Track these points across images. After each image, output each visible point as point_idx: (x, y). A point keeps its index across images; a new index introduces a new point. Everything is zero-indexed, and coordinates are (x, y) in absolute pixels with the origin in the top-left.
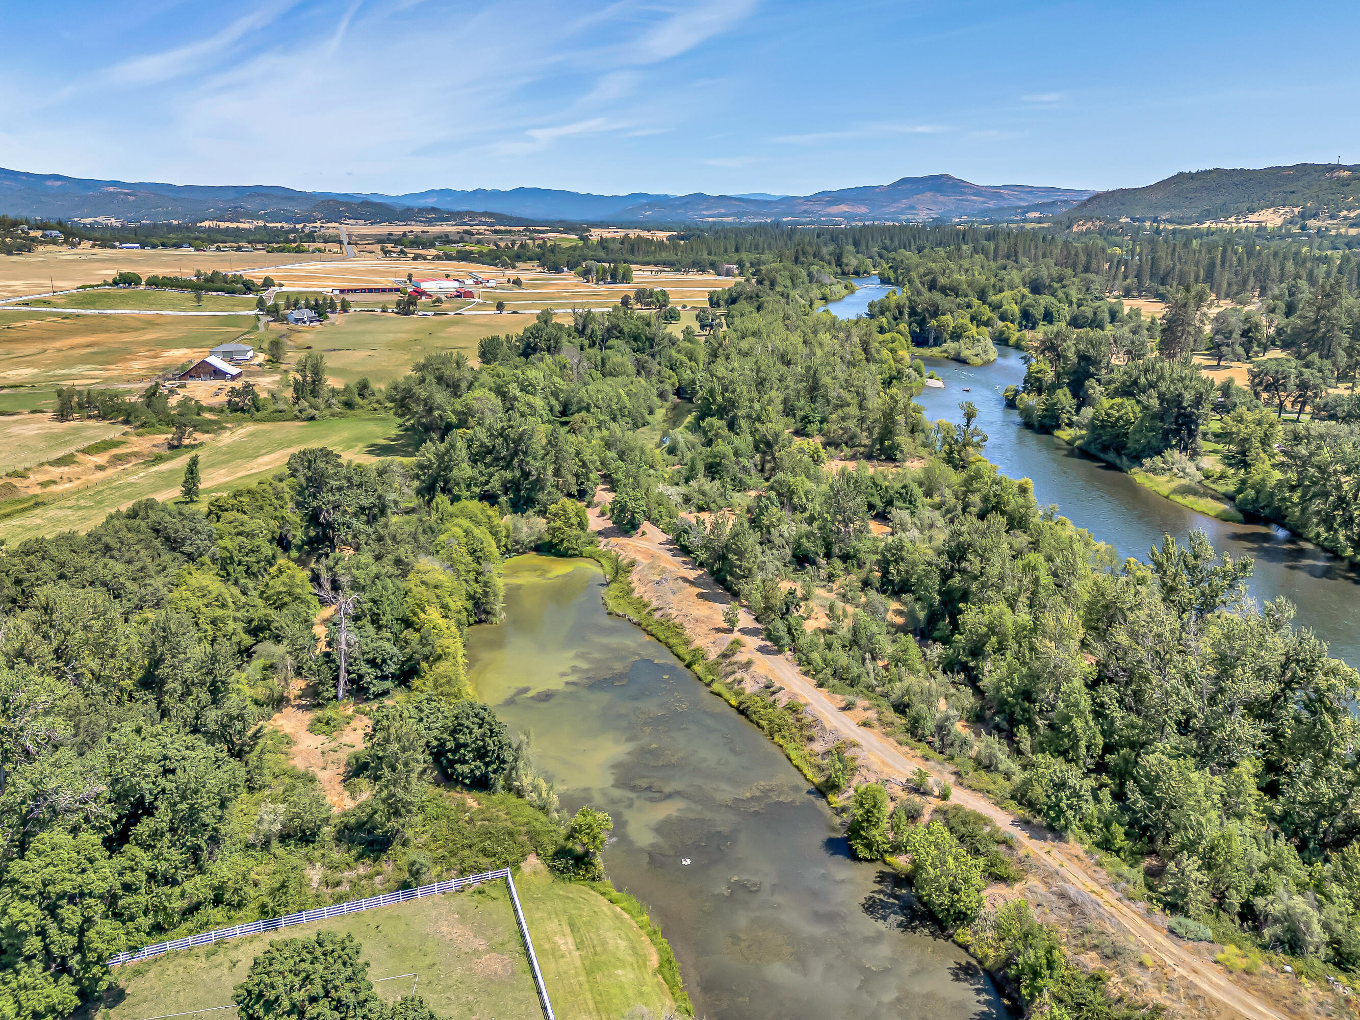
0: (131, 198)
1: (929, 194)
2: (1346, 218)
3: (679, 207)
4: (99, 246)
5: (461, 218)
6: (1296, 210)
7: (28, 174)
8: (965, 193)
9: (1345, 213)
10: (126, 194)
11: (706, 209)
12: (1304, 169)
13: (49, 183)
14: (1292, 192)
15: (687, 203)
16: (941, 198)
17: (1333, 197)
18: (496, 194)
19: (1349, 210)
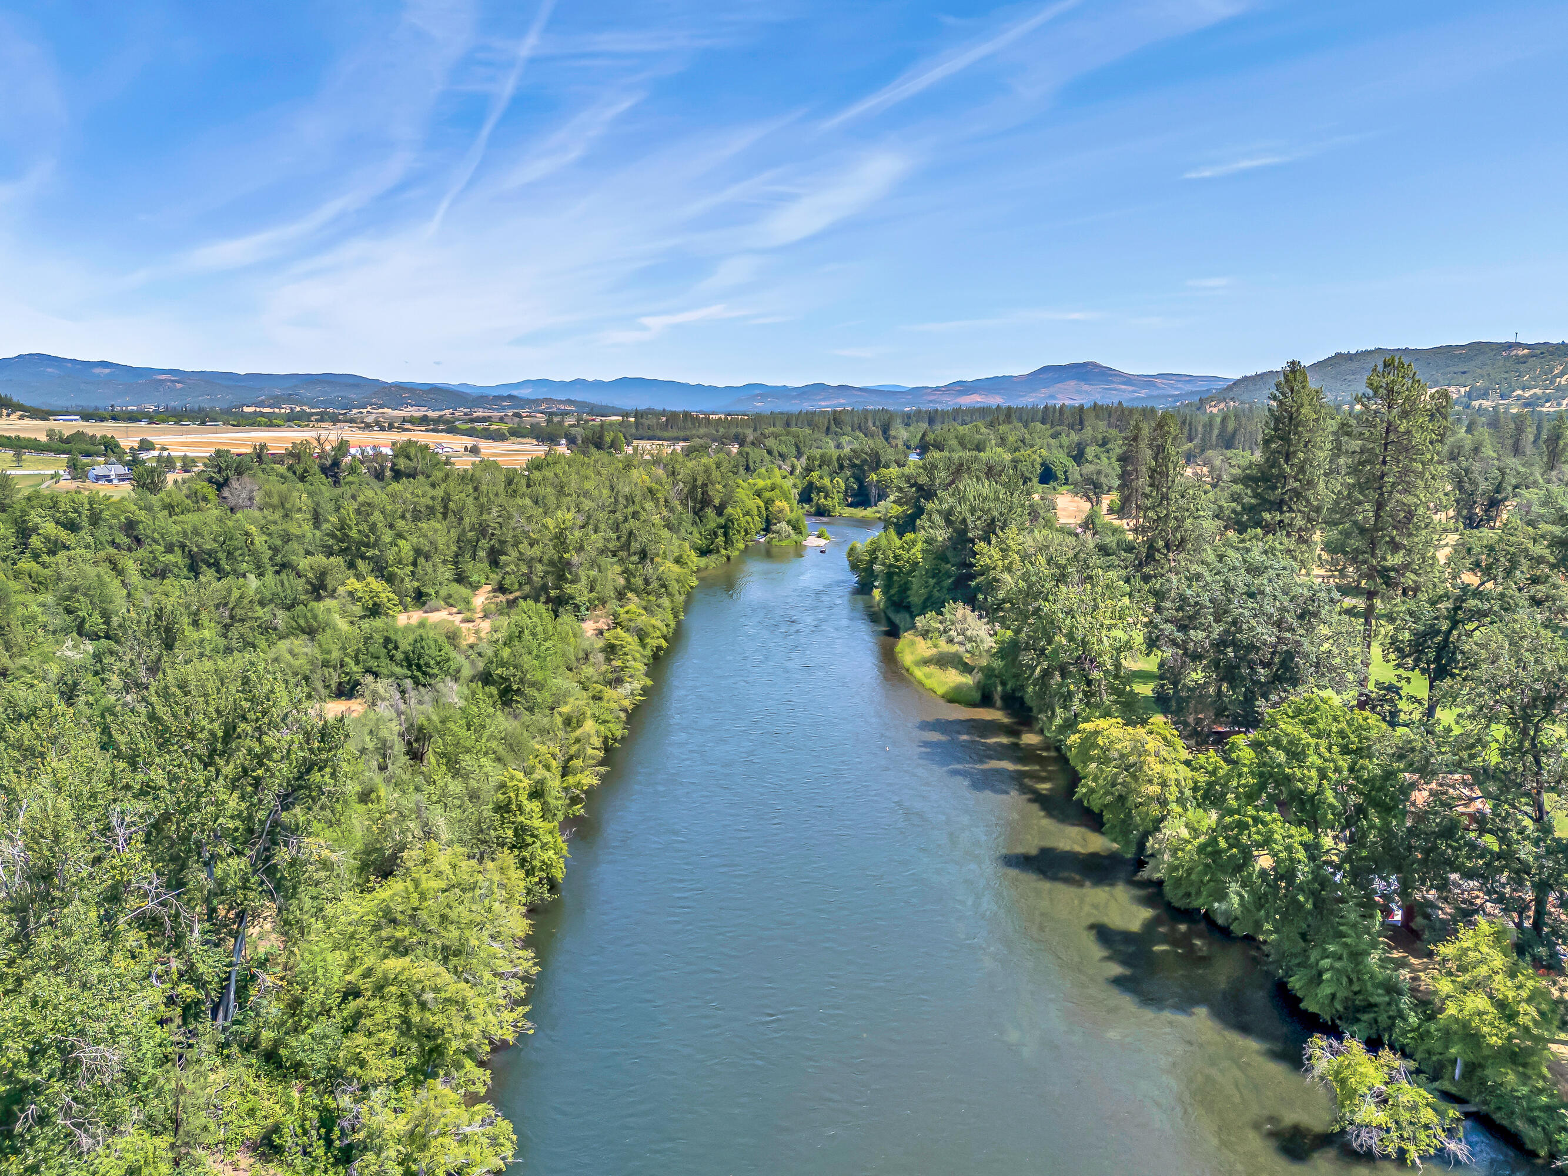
0: (179, 386)
1: (1073, 383)
2: (1519, 398)
3: (794, 398)
4: (28, 417)
5: (538, 405)
6: (1463, 390)
7: (74, 361)
8: (1112, 382)
9: (1519, 392)
10: (173, 381)
11: (824, 399)
12: (1477, 349)
13: (97, 371)
14: (1464, 373)
15: (804, 393)
16: (1086, 387)
17: (1506, 376)
18: (598, 384)
19: (1523, 389)
